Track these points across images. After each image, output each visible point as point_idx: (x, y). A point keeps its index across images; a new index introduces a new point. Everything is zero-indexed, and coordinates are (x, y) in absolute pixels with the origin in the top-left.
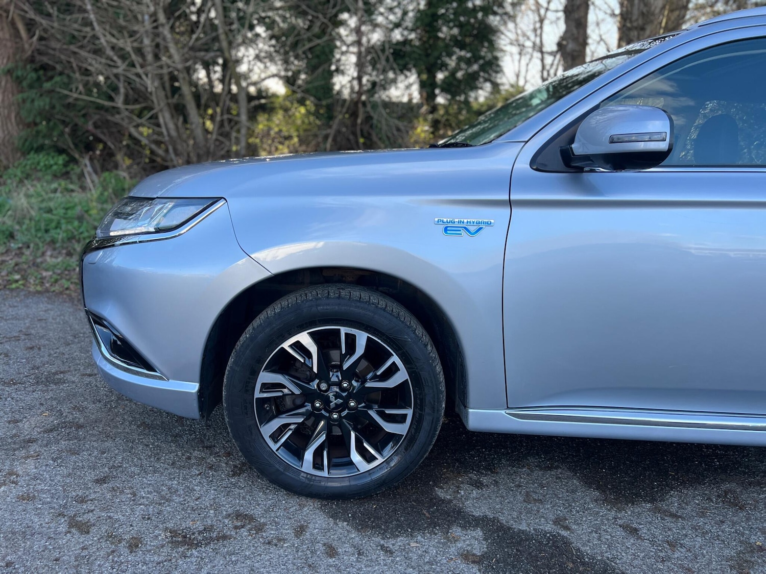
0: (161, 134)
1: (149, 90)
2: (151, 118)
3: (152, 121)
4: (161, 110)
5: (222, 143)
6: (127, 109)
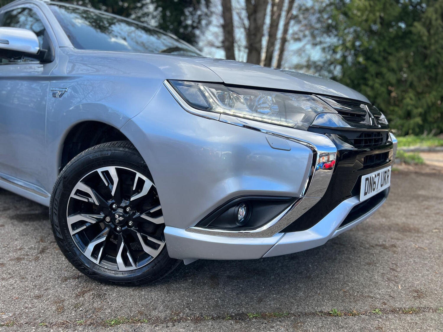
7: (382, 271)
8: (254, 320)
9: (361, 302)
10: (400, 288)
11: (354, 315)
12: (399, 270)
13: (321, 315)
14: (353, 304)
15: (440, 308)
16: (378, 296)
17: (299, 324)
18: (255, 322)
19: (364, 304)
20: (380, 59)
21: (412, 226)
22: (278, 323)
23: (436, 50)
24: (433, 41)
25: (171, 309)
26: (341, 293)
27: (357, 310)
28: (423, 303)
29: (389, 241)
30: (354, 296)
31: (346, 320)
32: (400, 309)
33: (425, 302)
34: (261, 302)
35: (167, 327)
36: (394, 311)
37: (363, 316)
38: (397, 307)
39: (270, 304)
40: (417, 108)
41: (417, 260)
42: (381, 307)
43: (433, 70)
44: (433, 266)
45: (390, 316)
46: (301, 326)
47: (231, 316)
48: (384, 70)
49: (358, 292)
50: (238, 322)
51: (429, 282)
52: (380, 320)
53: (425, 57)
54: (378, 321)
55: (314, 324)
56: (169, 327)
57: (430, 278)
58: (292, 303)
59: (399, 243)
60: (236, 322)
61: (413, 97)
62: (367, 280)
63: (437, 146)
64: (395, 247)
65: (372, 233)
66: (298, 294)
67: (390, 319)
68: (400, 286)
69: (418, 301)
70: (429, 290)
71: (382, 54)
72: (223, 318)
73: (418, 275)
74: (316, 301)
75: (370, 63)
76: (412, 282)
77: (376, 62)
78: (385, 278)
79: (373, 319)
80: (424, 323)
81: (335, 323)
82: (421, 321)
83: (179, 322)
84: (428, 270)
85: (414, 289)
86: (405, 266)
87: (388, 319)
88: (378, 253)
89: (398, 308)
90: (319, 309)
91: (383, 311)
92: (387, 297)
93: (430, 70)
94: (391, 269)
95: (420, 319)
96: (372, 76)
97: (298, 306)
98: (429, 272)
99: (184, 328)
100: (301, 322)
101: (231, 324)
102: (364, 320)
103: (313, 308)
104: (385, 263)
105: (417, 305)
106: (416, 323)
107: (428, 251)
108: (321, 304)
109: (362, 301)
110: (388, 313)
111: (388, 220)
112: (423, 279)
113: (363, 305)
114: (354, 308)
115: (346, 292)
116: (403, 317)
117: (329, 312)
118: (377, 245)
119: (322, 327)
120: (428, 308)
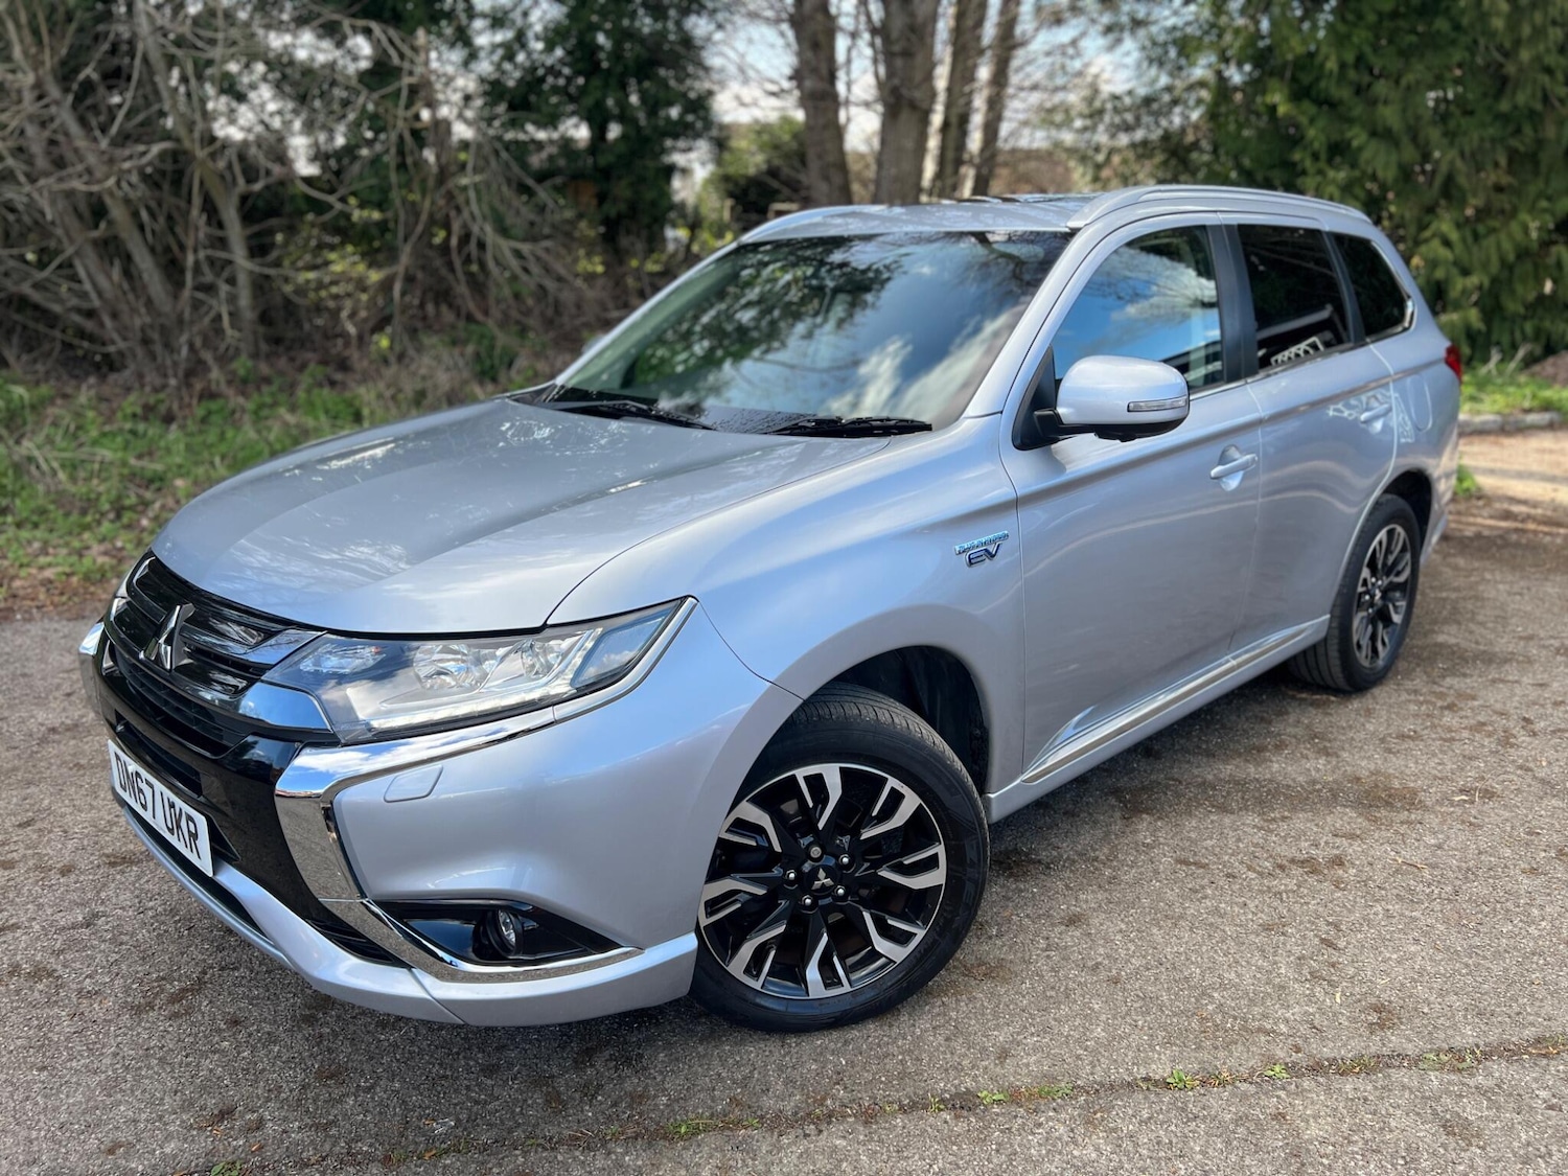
0: (84, 295)
1: (49, 217)
2: (60, 267)
3: (65, 272)
4: (77, 253)
5: (202, 303)
6: (12, 256)
7: (1297, 950)
8: (996, 1109)
9: (1240, 1048)
10: (1338, 1000)
11: (1223, 1084)
12: (1342, 944)
13: (1148, 1089)
14: (1221, 1054)
15: (1427, 1056)
16: (1282, 1026)
17: (1099, 1115)
18: (997, 1115)
19: (1248, 1052)
20: (1344, 93)
21: (1396, 784)
22: (1051, 1114)
23: (1538, 58)
24: (1526, 30)
25: (803, 1087)
26: (1195, 1024)
27: (1230, 1070)
28: (1390, 1041)
29: (1327, 843)
30: (1226, 1031)
31: (1204, 1099)
32: (1333, 1061)
33: (1395, 1041)
34: (1005, 1058)
35: (806, 1136)
36: (1317, 1068)
37: (1244, 1086)
38: (1326, 1056)
39: (1027, 1065)
40: (1466, 272)
41: (1395, 908)
42: (1288, 1060)
43: (1528, 130)
44: (1431, 926)
45: (1306, 1083)
46: (1103, 1119)
47: (942, 1101)
48: (1358, 137)
49: (1235, 1018)
50: (960, 1117)
51: (1413, 978)
52: (1282, 1094)
53: (1502, 84)
54: (1278, 1097)
55: (1130, 1112)
56: (809, 1135)
57: (1417, 967)
58: (1078, 1057)
59: (1353, 849)
60: (957, 1117)
61: (1454, 236)
62: (1259, 981)
63: (1528, 411)
64: (1341, 864)
65: (1284, 818)
66: (1092, 1031)
67: (1306, 1090)
68: (1338, 995)
69: (1378, 1038)
70: (1410, 1003)
71: (1352, 74)
72: (925, 1107)
73: (1390, 958)
74: (1135, 1049)
75: (1309, 107)
76: (1371, 981)
77: (1328, 104)
78: (1305, 972)
79: (1266, 1094)
80: (1383, 1098)
81: (1178, 1108)
82: (1377, 1093)
83: (829, 1123)
84: (1416, 941)
85: (1374, 1000)
86: (1360, 931)
87: (1301, 1092)
88: (1295, 888)
89: (1327, 1060)
90: (1143, 1072)
91: (1292, 1069)
92: (1304, 1029)
93: (1518, 131)
94: (1323, 941)
95: (1376, 1088)
96: (1315, 157)
97: (1094, 1067)
98: (1419, 948)
99: (844, 1137)
100: (1101, 1110)
101: (946, 1122)
102: (1245, 1096)
103: (1127, 1069)
104: (1309, 921)
105: (1373, 1049)
106: (1366, 1099)
107: (1426, 873)
108: (1147, 1057)
109: (1244, 1044)
110: (1303, 1075)
111: (1334, 761)
112: (1401, 970)
113: (1245, 1055)
114: (1224, 1063)
115: (1206, 1019)
116: (1337, 1082)
117: (1164, 1079)
118: (1293, 861)
119: (1150, 1118)
120: (1398, 1055)
